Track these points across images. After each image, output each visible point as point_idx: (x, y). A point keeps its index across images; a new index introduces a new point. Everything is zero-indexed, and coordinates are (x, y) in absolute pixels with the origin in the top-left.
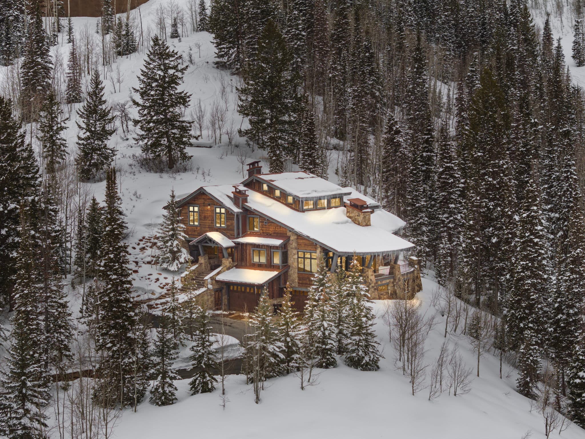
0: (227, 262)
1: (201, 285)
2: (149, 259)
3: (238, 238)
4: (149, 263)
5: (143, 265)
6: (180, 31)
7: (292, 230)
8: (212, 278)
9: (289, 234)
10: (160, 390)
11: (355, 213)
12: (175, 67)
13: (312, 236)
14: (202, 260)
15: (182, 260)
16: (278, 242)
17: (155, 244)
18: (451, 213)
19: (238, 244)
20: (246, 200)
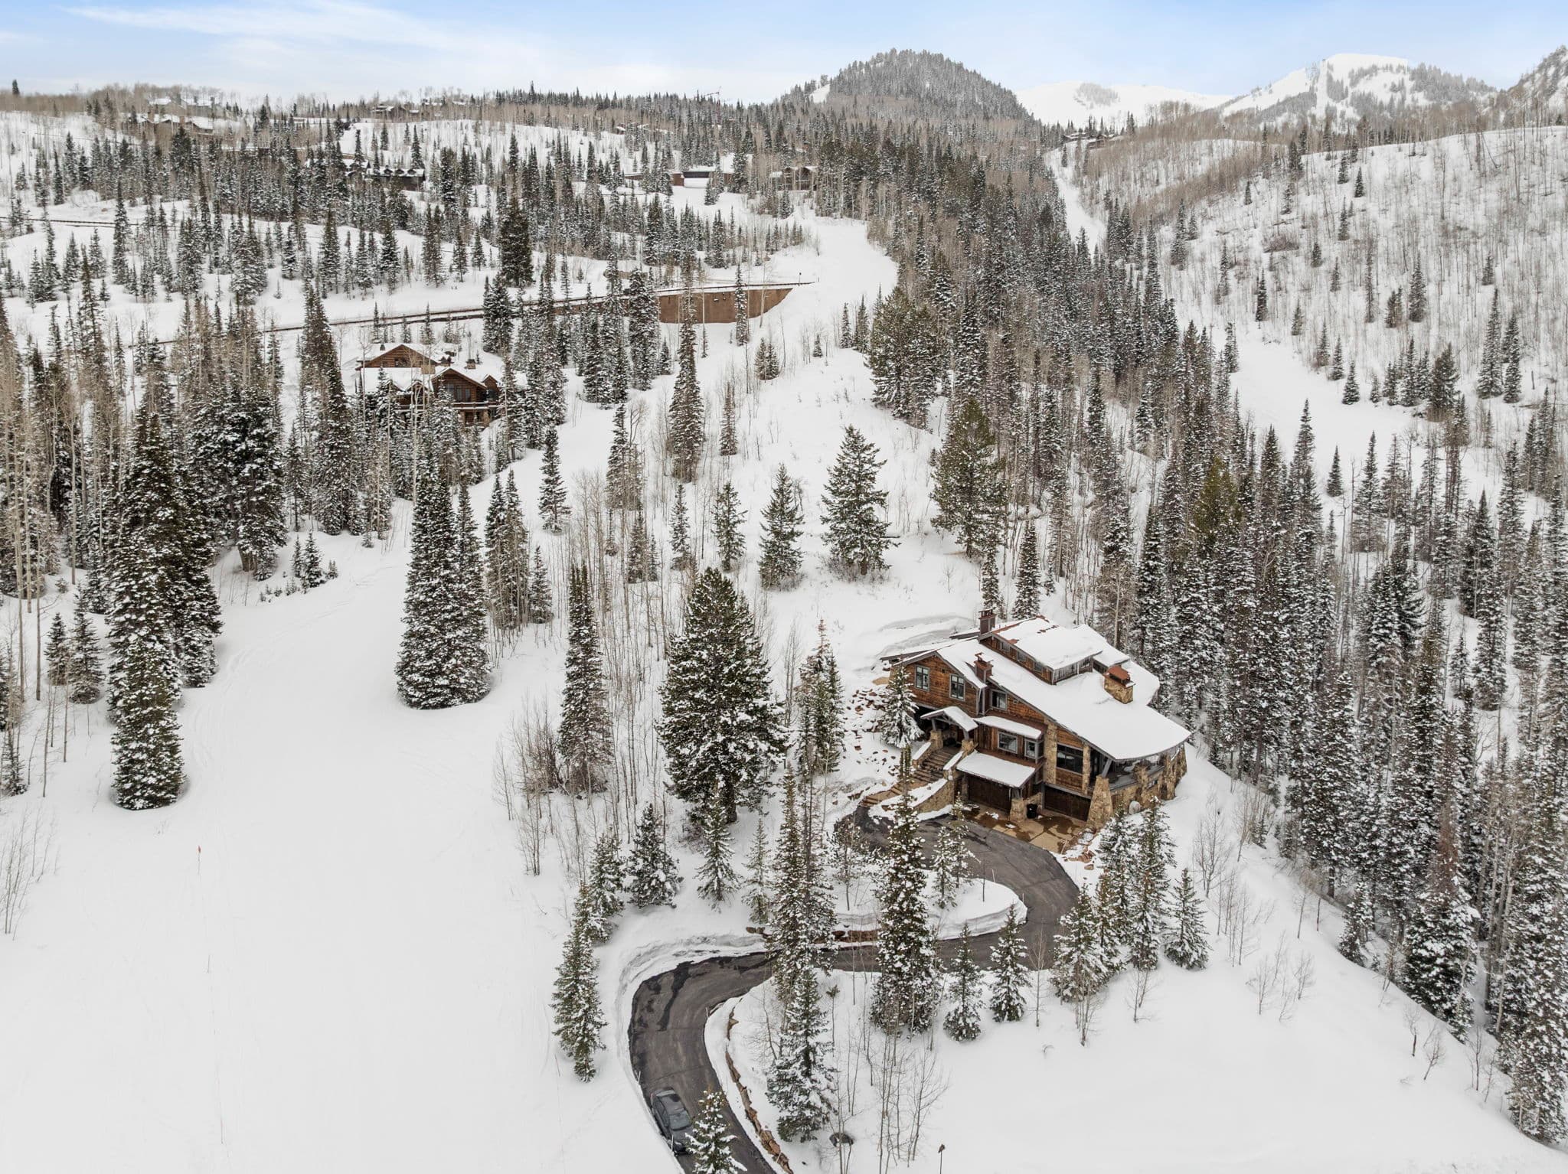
0: (967, 744)
1: (938, 774)
2: (869, 725)
3: (980, 716)
4: (869, 730)
5: (863, 734)
6: (823, 349)
7: (1053, 721)
8: (954, 768)
9: (1046, 722)
10: (961, 1022)
11: (1116, 687)
12: (870, 461)
13: (1080, 734)
14: (935, 736)
15: (912, 737)
16: (1034, 733)
17: (871, 702)
18: (1196, 650)
19: (980, 725)
20: (989, 673)
